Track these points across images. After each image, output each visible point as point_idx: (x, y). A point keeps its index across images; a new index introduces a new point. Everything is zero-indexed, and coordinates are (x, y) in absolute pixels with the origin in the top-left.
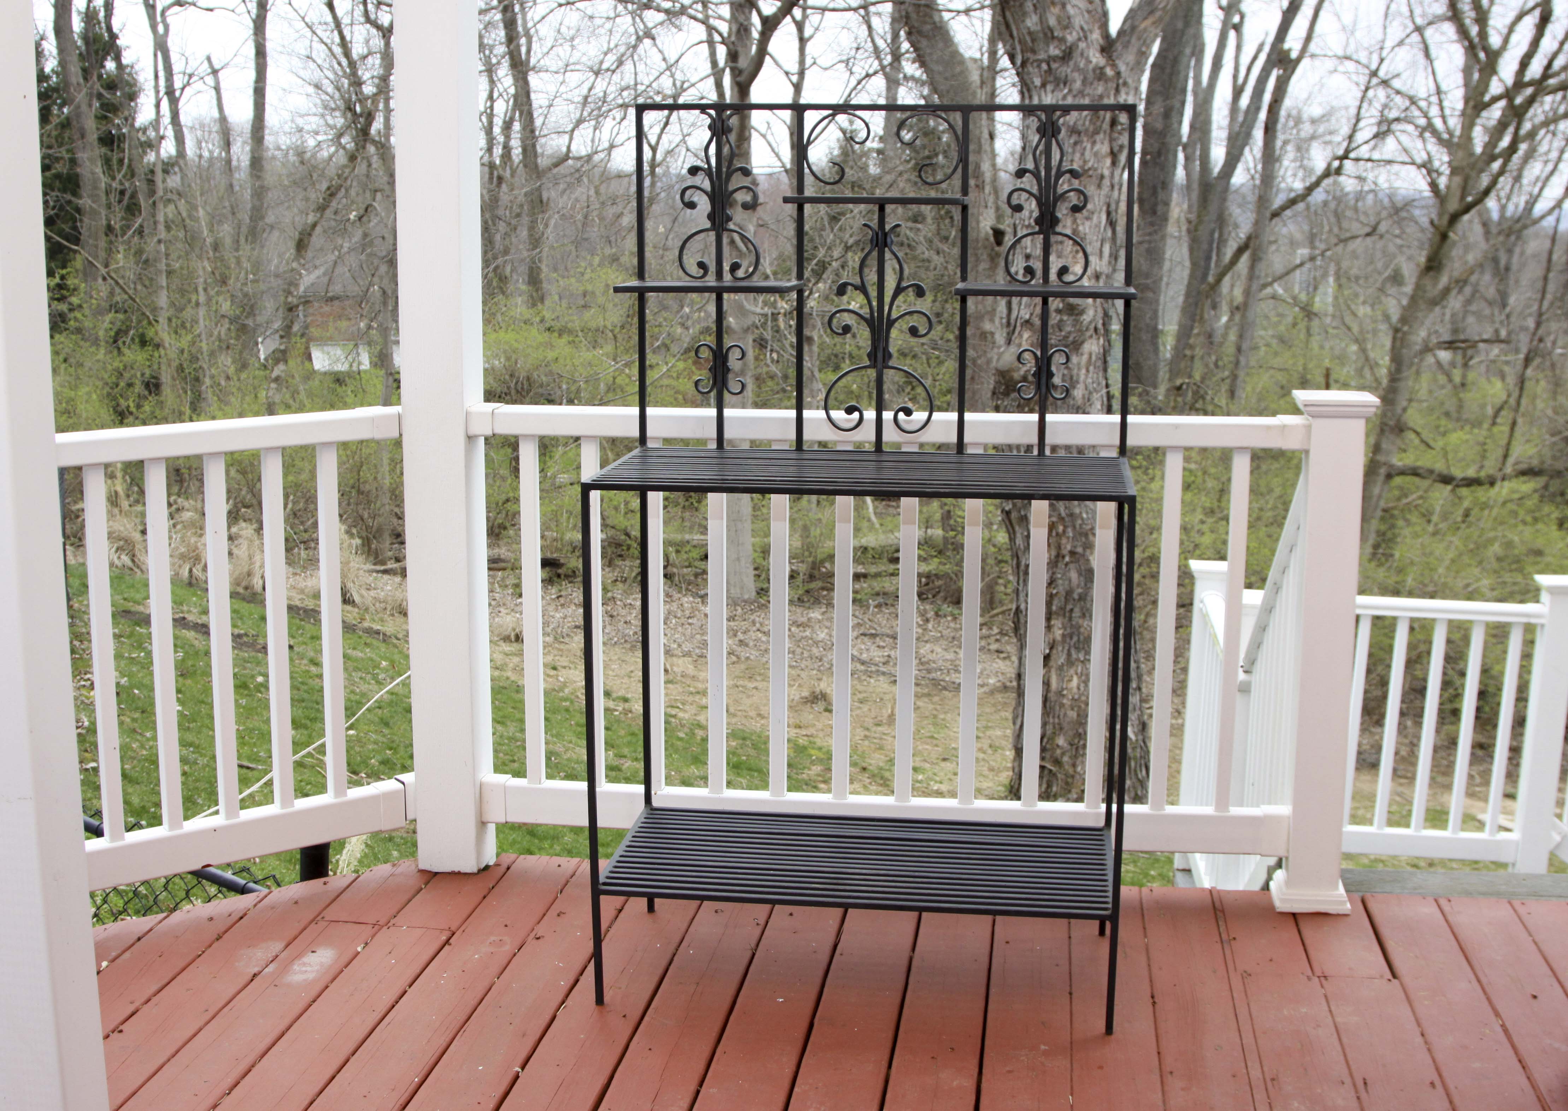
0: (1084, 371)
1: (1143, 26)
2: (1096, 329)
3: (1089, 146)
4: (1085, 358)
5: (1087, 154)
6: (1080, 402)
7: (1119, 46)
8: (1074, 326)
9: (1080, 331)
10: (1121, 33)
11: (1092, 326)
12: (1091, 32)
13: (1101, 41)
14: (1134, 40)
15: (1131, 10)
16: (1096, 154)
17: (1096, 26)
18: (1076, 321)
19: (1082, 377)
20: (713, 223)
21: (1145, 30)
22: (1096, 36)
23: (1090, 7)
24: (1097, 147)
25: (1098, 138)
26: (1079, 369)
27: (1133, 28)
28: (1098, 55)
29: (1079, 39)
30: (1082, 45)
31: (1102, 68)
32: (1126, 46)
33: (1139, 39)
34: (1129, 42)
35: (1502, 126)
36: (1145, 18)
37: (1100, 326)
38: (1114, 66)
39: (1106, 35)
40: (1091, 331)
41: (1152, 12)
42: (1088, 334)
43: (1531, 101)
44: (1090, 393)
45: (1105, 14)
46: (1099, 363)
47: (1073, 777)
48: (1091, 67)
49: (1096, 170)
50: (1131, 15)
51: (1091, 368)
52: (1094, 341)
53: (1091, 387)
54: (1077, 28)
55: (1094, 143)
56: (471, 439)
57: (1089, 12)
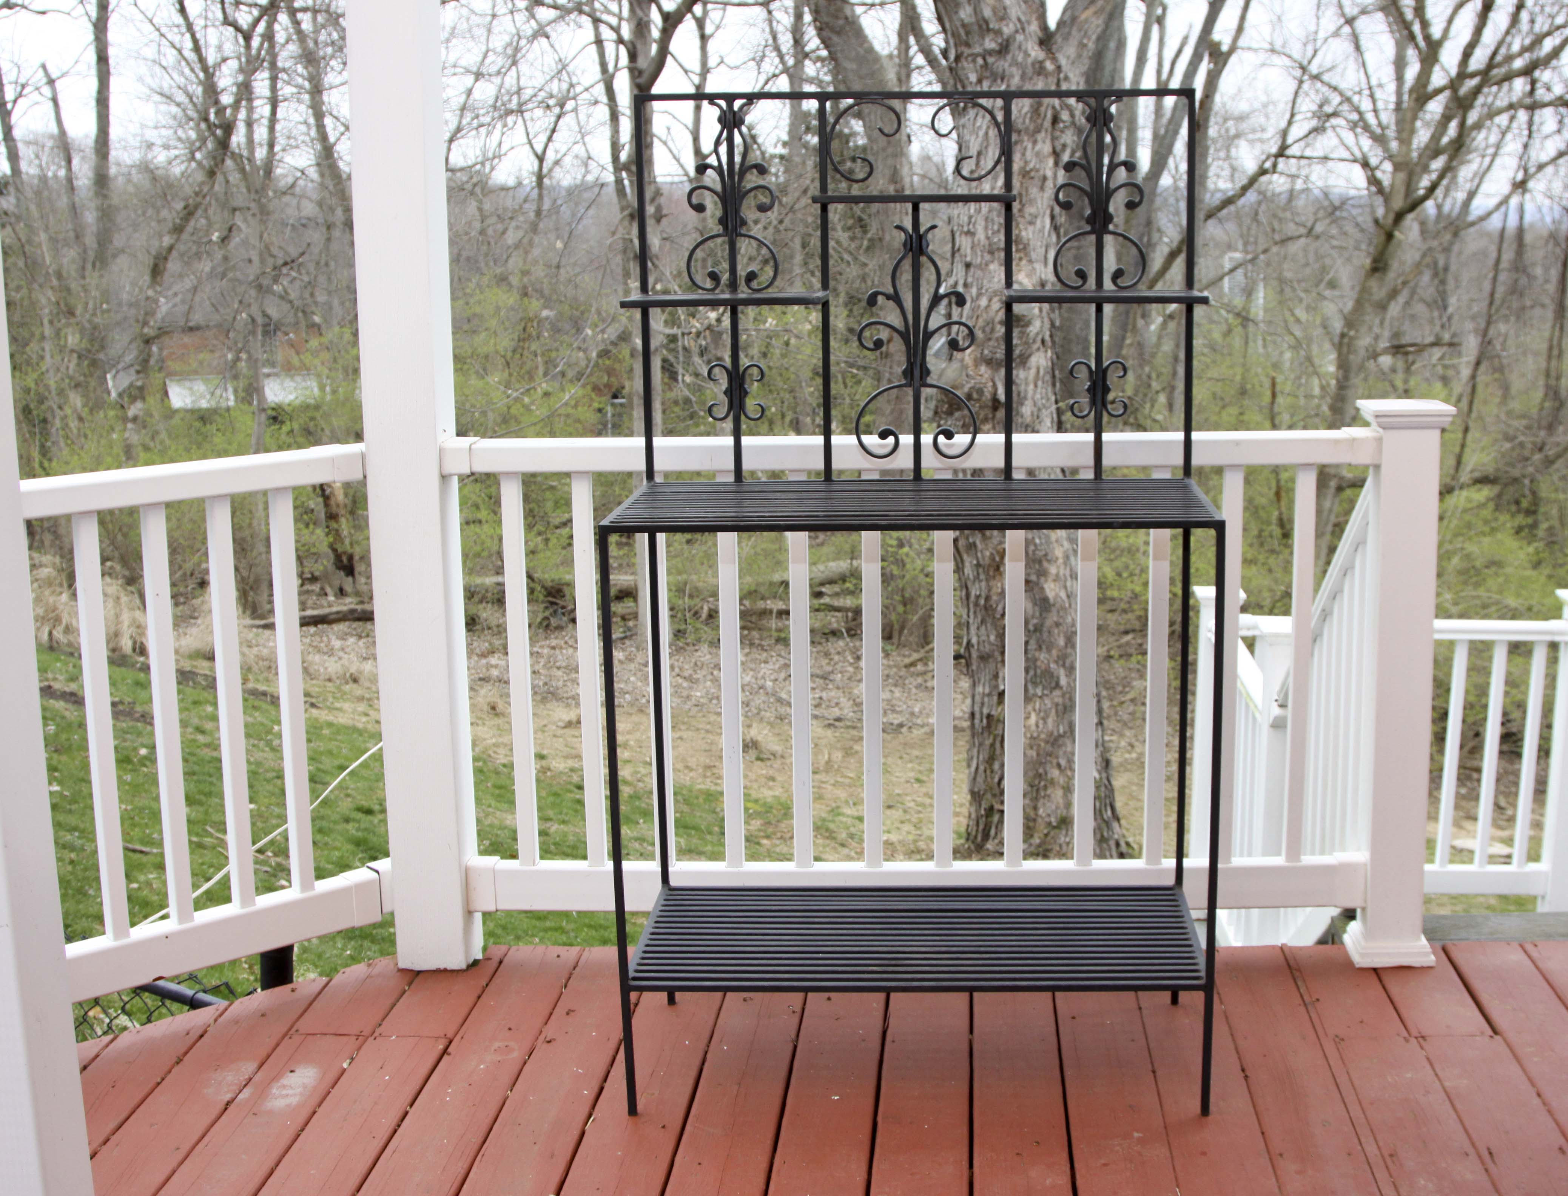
0: (1031, 386)
1: (1083, 17)
2: (1043, 342)
3: (1030, 146)
4: (1033, 372)
5: (1029, 153)
6: (1028, 420)
7: (1058, 39)
8: (1020, 338)
9: (1026, 343)
10: (1061, 24)
11: (1039, 338)
12: (1029, 23)
13: (1040, 34)
14: (1074, 32)
16: (1037, 154)
17: (1034, 17)
19: (1030, 393)
20: (726, 228)
21: (1086, 21)
22: (1034, 27)
24: (1038, 147)
25: (1040, 137)
26: (1027, 384)
27: (1074, 19)
28: (1036, 48)
29: (1017, 32)
30: (1020, 37)
31: (1041, 63)
32: (1066, 37)
33: (1080, 30)
34: (1069, 34)
35: (1446, 118)
36: (1086, 8)
37: (1047, 338)
38: (1054, 59)
39: (1044, 27)
40: (1038, 344)
41: (1092, 2)
42: (1035, 346)
43: (1477, 91)
44: (1039, 410)
46: (1048, 378)
48: (1030, 61)
49: (1038, 171)
50: (1071, 5)
51: (1040, 383)
52: (1041, 354)
53: (1039, 403)
54: (1014, 19)
55: (1035, 142)
56: (444, 478)
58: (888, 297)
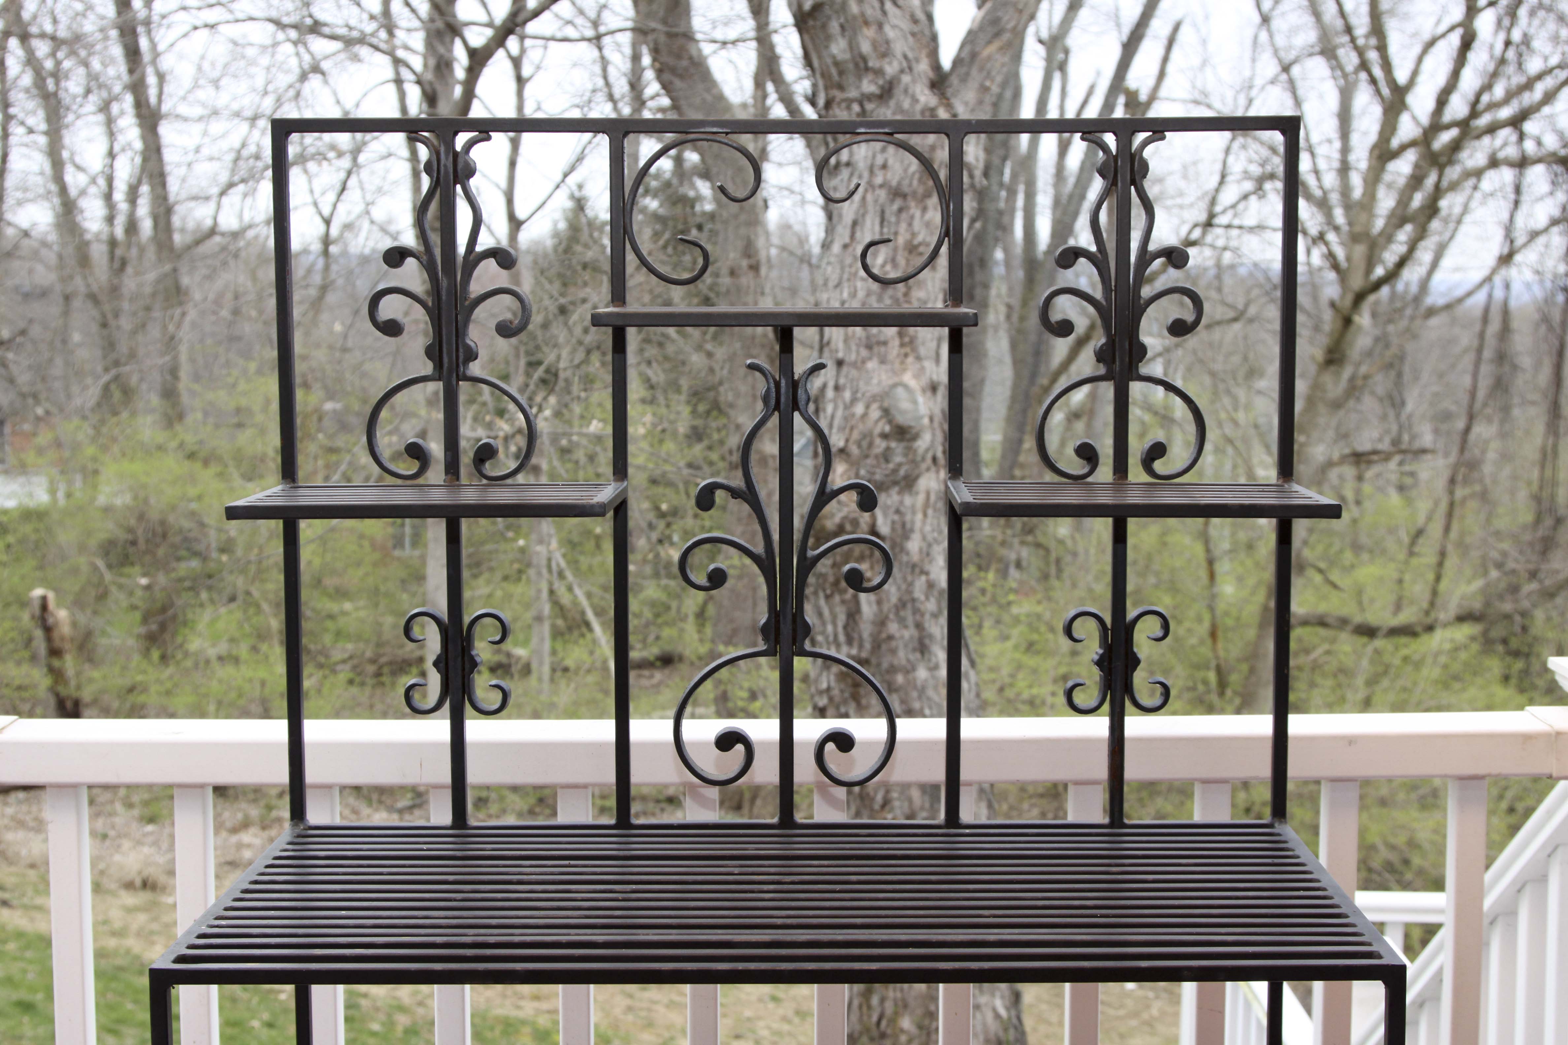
0: (919, 516)
1: (986, 52)
2: (934, 459)
4: (921, 498)
5: (917, 224)
6: (915, 558)
7: (954, 80)
8: (906, 455)
9: (914, 462)
10: (957, 62)
11: (929, 456)
12: (917, 60)
13: (931, 74)
14: (974, 72)
15: (970, 33)
17: (924, 53)
18: (909, 449)
19: (918, 525)
20: (439, 365)
21: (989, 58)
22: (923, 66)
23: (916, 29)
26: (914, 513)
27: (974, 56)
28: (927, 91)
29: (902, 71)
30: (906, 79)
31: (932, 109)
32: (964, 79)
33: (981, 69)
34: (967, 74)
35: (1416, 180)
36: (989, 42)
38: (949, 106)
39: (936, 66)
40: (929, 461)
41: (997, 35)
42: (924, 466)
43: (1456, 146)
44: (930, 545)
45: (934, 38)
48: (918, 107)
50: (971, 38)
51: (930, 512)
52: (932, 475)
53: (930, 537)
54: (899, 55)
55: (925, 209)
57: (913, 34)
58: (735, 493)
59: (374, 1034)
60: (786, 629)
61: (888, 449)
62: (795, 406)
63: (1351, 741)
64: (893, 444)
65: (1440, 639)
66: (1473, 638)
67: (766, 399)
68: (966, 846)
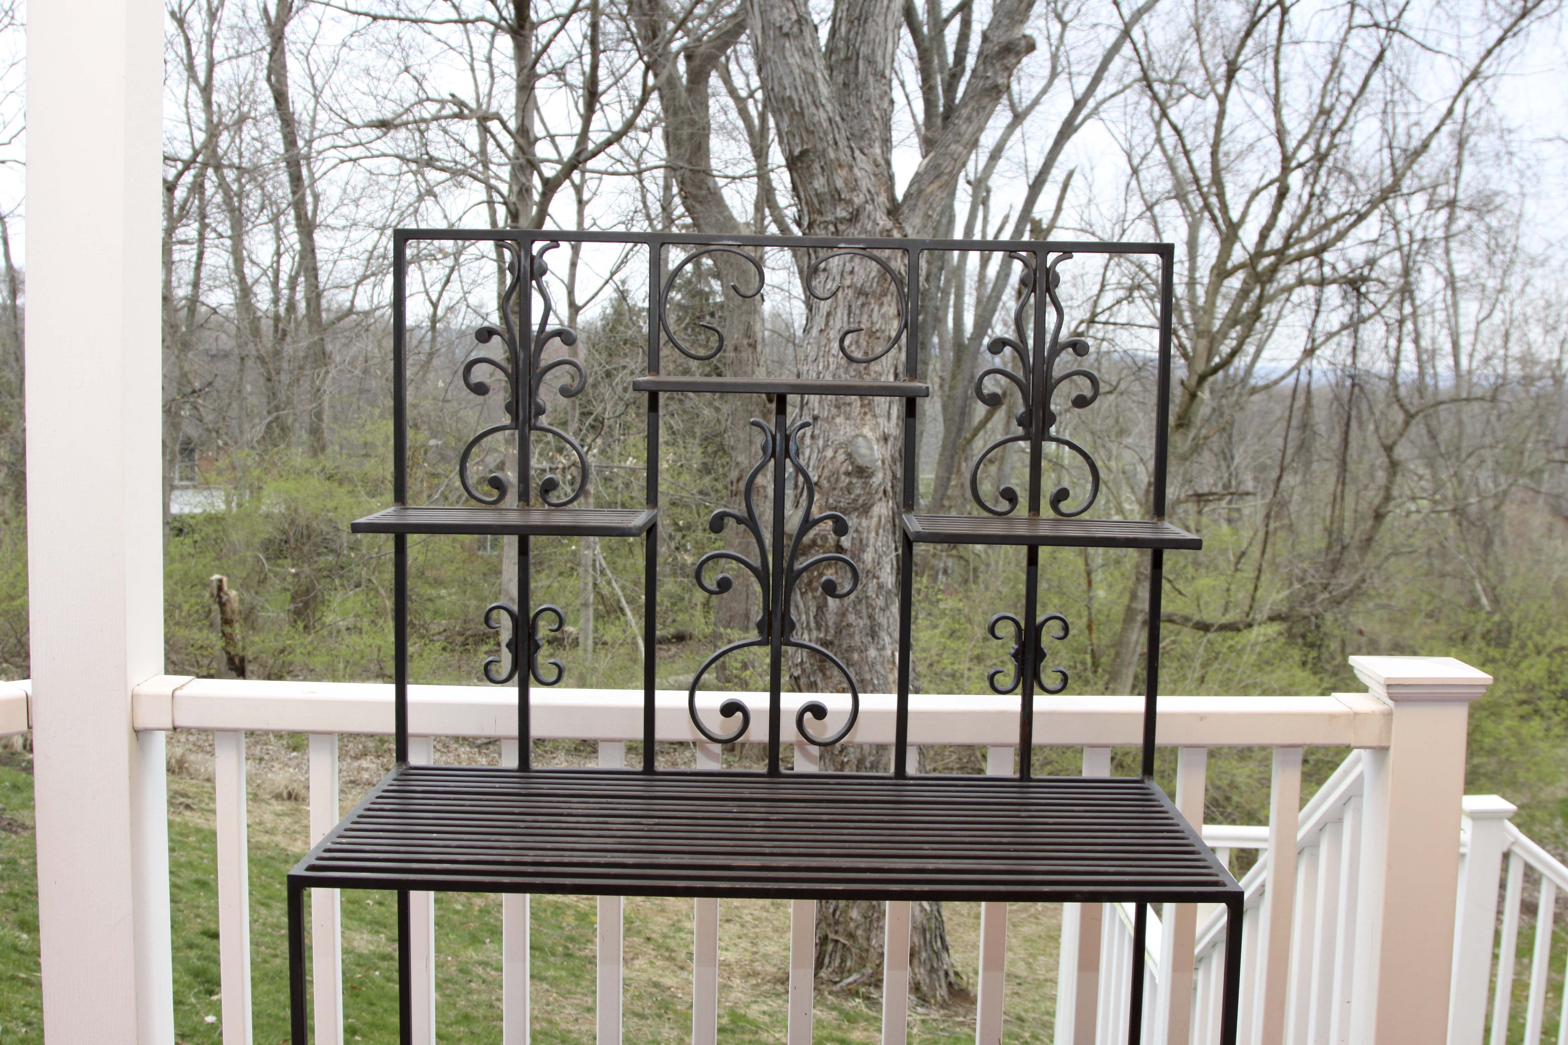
0: (873, 534)
1: (929, 190)
2: (885, 492)
3: (876, 308)
4: (875, 521)
5: (875, 314)
6: (869, 566)
7: (905, 209)
8: (864, 489)
9: (869, 493)
10: (907, 195)
11: (881, 489)
12: (878, 194)
13: (888, 205)
14: (920, 203)
15: (917, 174)
16: (883, 316)
17: (883, 189)
18: (866, 483)
19: (872, 541)
20: (515, 418)
21: (932, 193)
22: (882, 199)
23: (877, 171)
24: (885, 309)
25: (885, 300)
26: (869, 532)
27: (920, 192)
28: (885, 217)
29: (867, 202)
30: (869, 207)
31: (888, 231)
32: (913, 209)
33: (925, 201)
34: (915, 205)
35: (1244, 293)
36: (932, 182)
37: (889, 489)
38: (901, 229)
39: (892, 198)
40: (881, 494)
41: (938, 177)
42: (877, 497)
43: (1274, 269)
44: (881, 558)
45: (891, 178)
46: (889, 526)
47: (867, 951)
48: (878, 229)
49: (883, 331)
50: (918, 178)
51: (881, 532)
52: (883, 504)
53: (880, 551)
54: (865, 190)
55: (881, 305)
56: (139, 734)
57: (875, 175)
58: (739, 521)
59: (457, 912)
60: (777, 625)
61: (850, 483)
62: (787, 454)
63: (1202, 717)
64: (854, 480)
65: (1257, 634)
66: (1280, 634)
67: (764, 449)
68: (910, 794)
